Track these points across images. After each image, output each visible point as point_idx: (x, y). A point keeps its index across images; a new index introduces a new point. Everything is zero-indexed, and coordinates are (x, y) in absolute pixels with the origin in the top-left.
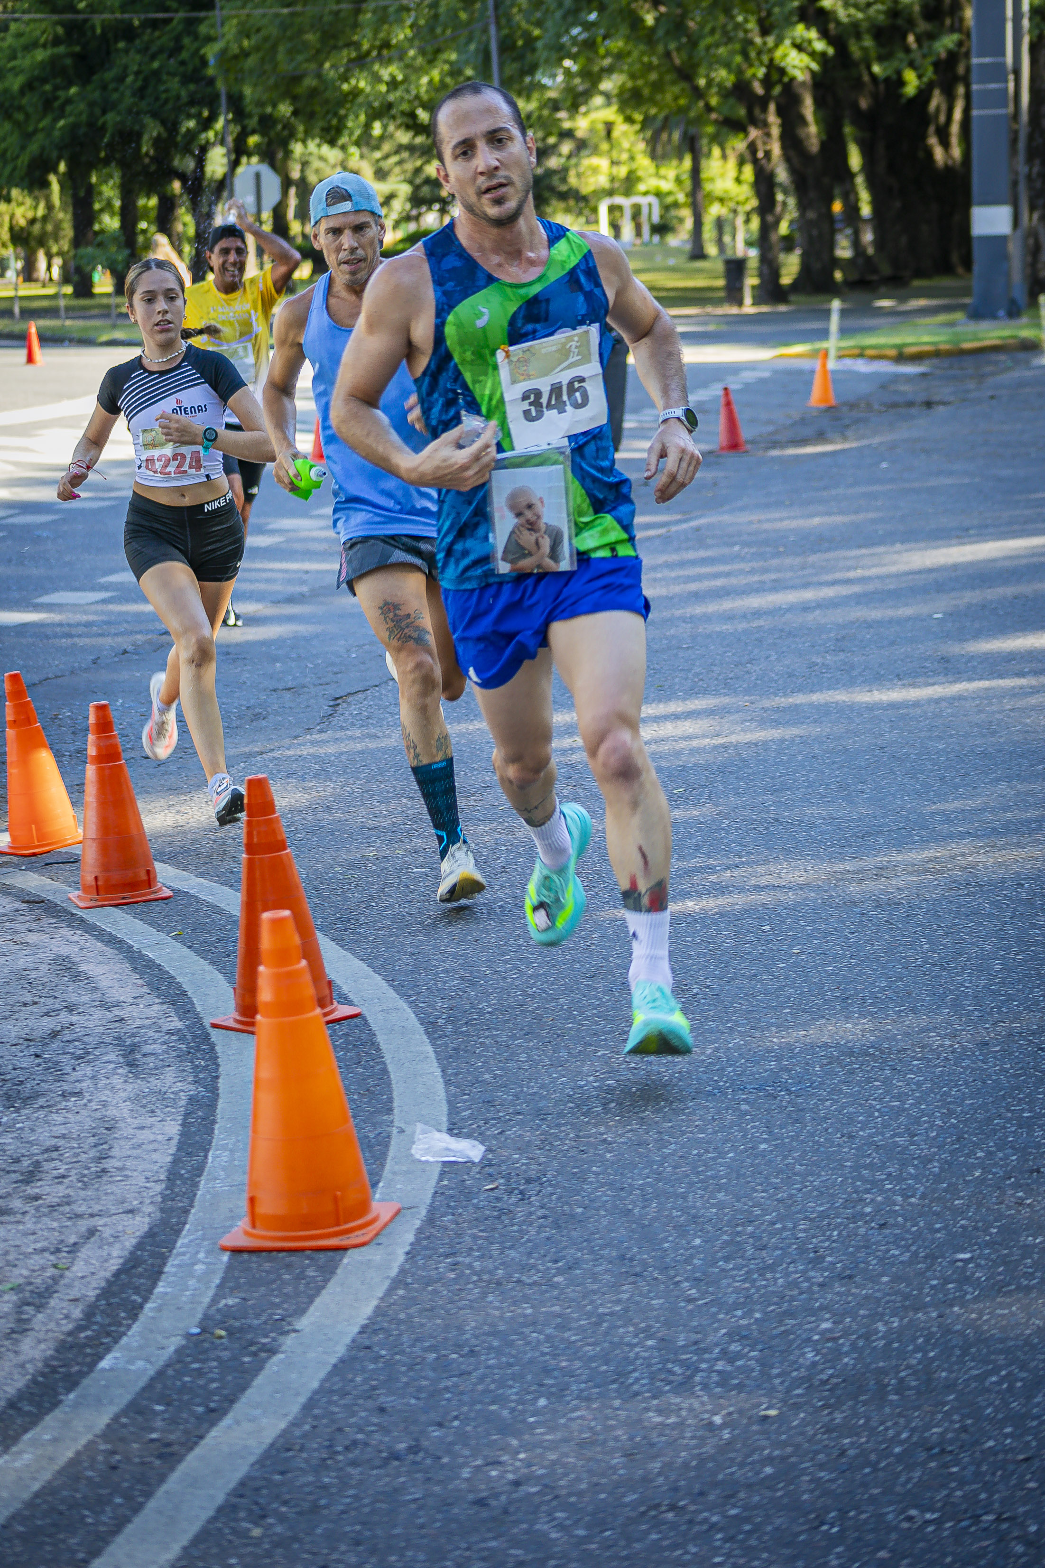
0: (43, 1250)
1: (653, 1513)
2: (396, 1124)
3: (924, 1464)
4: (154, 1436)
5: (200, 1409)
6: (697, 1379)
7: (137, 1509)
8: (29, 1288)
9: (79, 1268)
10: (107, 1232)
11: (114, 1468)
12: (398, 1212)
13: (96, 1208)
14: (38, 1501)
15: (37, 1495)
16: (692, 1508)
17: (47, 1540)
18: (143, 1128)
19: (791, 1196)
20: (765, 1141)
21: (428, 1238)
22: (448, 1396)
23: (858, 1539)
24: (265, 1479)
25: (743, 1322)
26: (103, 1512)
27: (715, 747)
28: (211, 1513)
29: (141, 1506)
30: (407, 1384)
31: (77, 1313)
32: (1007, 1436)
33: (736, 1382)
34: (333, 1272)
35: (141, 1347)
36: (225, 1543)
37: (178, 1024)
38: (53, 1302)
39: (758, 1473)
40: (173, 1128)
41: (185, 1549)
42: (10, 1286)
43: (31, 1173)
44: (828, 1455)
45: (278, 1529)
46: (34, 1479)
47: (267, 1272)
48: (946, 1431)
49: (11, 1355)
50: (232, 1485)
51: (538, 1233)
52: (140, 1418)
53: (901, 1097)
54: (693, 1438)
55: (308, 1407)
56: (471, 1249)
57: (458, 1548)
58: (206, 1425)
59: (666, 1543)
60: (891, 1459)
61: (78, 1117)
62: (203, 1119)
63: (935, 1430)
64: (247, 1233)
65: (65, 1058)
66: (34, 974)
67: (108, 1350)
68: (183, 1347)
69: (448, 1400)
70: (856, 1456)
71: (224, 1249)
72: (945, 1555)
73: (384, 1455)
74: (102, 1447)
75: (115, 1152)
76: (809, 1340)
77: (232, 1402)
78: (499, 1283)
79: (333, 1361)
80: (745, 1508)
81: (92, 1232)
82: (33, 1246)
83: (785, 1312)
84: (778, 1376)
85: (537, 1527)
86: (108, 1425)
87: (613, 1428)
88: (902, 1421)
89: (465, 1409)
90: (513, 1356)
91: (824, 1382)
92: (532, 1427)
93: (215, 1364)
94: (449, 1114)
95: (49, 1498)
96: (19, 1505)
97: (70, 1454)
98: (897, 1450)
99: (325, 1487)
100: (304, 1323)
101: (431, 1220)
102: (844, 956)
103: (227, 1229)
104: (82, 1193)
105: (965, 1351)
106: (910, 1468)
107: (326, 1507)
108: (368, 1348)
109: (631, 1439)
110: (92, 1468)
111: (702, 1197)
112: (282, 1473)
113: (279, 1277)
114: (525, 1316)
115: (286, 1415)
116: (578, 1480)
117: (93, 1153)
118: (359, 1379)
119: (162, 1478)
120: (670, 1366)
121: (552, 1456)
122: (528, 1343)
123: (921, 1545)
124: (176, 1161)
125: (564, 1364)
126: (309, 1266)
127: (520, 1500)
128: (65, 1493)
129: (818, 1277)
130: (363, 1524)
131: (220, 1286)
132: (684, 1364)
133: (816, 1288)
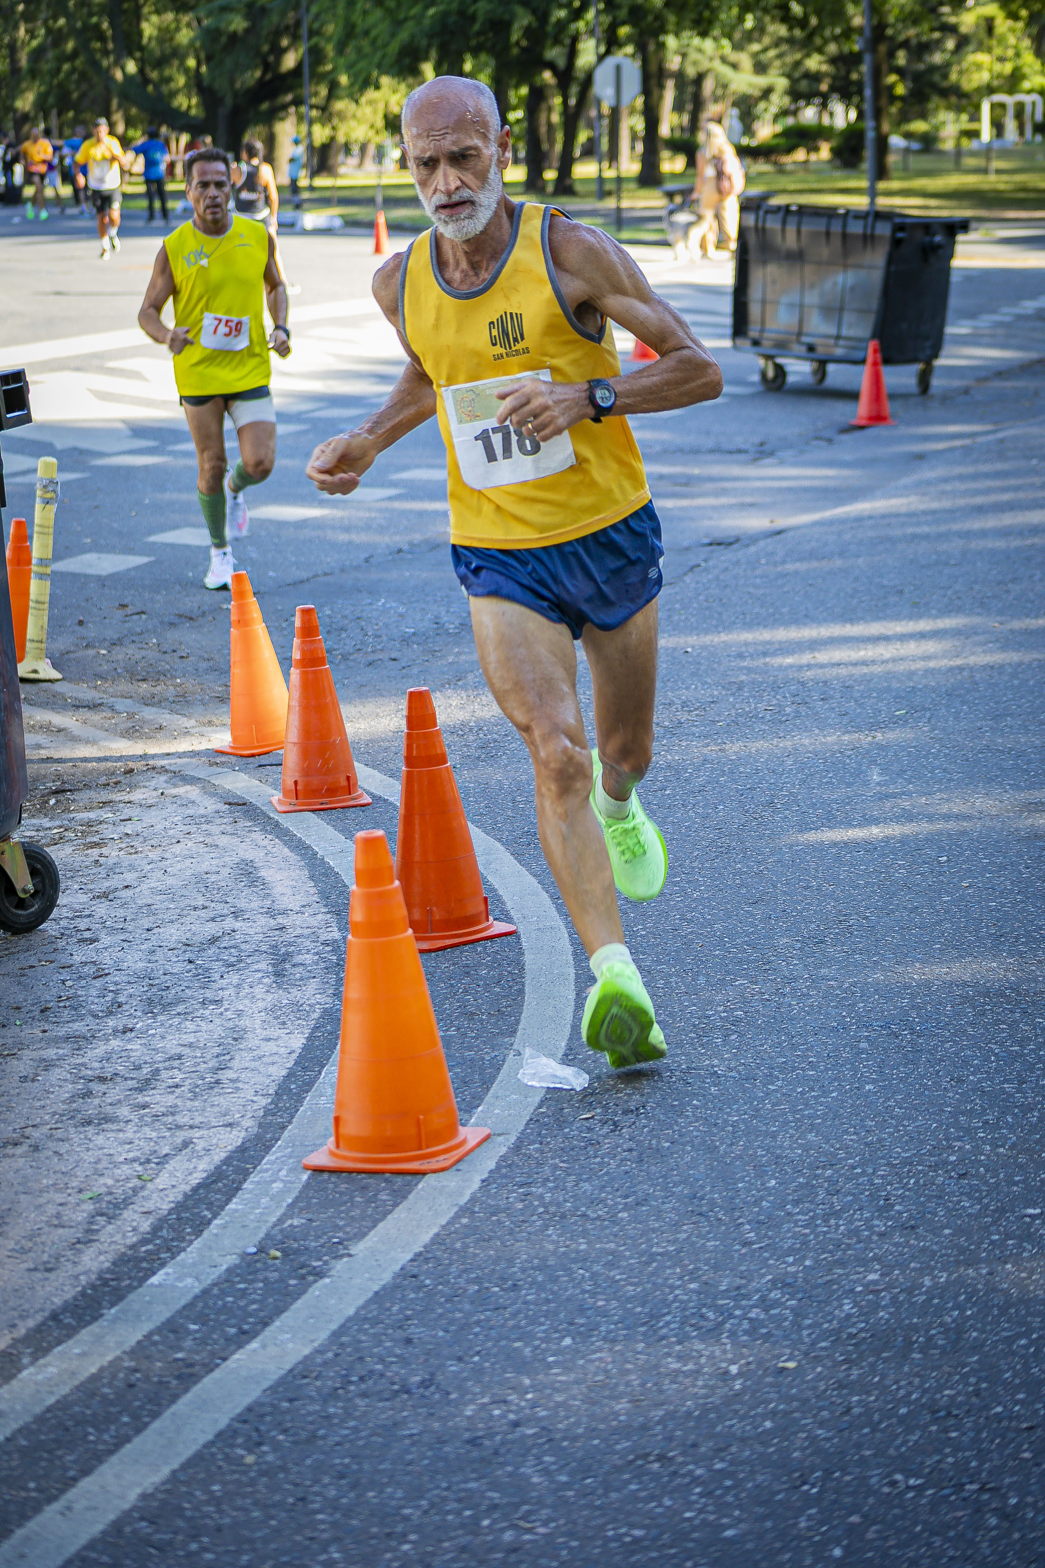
0: (134, 1160)
1: (640, 1462)
2: (515, 1047)
3: (926, 1426)
4: (180, 1355)
5: (233, 1331)
6: (728, 1326)
7: (139, 1430)
8: (108, 1198)
9: (163, 1180)
10: (200, 1145)
11: (131, 1386)
12: (488, 1137)
13: (198, 1120)
14: (49, 1415)
15: (49, 1409)
16: (680, 1459)
17: (45, 1455)
18: (269, 1040)
19: (880, 1140)
20: (874, 1082)
21: (509, 1166)
22: (477, 1330)
23: (835, 1502)
24: (272, 1405)
25: (792, 1269)
26: (107, 1430)
27: (951, 669)
28: (210, 1437)
29: (146, 1425)
30: (441, 1316)
31: (146, 1226)
32: (1016, 1403)
33: (764, 1331)
34: (405, 1197)
35: (194, 1264)
36: (214, 1469)
37: (337, 935)
38: (126, 1214)
39: (756, 1428)
40: (298, 1042)
41: (174, 1472)
42: (90, 1195)
43: (147, 1081)
44: (832, 1412)
45: (270, 1458)
46: (52, 1393)
47: (341, 1193)
48: (959, 1393)
49: (69, 1265)
50: (238, 1410)
51: (618, 1166)
52: (171, 1336)
53: (1022, 1043)
54: (702, 1387)
55: (336, 1335)
56: (548, 1180)
57: (438, 1487)
58: (233, 1348)
59: (643, 1494)
60: (894, 1420)
61: (211, 1026)
62: (330, 1033)
63: (947, 1392)
64: (332, 1153)
65: (216, 965)
66: (213, 878)
67: (163, 1265)
68: (236, 1266)
69: (476, 1334)
70: (860, 1415)
71: (306, 1168)
72: (916, 1524)
73: (396, 1387)
74: (126, 1364)
75: (235, 1064)
76: (852, 1291)
77: (266, 1324)
78: (563, 1216)
79: (376, 1288)
80: (731, 1463)
81: (186, 1144)
82: (125, 1156)
83: (836, 1261)
84: (809, 1326)
85: (522, 1470)
86: (139, 1342)
87: (628, 1372)
88: (917, 1381)
89: (490, 1344)
90: (553, 1293)
91: (851, 1336)
92: (550, 1366)
93: (261, 1285)
94: (570, 1039)
95: (60, 1414)
96: (28, 1419)
97: (93, 1370)
98: (903, 1411)
99: (328, 1417)
100: (359, 1248)
101: (517, 1148)
102: (1011, 891)
103: (316, 1147)
104: (189, 1103)
105: (1003, 1311)
106: (909, 1430)
107: (323, 1438)
108: (414, 1276)
109: (643, 1385)
110: (110, 1385)
111: (792, 1136)
112: (291, 1400)
113: (352, 1198)
114: (577, 1252)
115: (313, 1341)
116: (577, 1424)
117: (213, 1063)
118: (395, 1308)
119: (174, 1398)
120: (704, 1310)
121: (559, 1398)
122: (574, 1279)
123: (896, 1511)
124: (290, 1075)
125: (600, 1303)
126: (384, 1189)
127: (513, 1442)
128: (77, 1409)
129: (880, 1225)
130: (353, 1457)
131: (291, 1206)
132: (720, 1310)
133: (875, 1238)
